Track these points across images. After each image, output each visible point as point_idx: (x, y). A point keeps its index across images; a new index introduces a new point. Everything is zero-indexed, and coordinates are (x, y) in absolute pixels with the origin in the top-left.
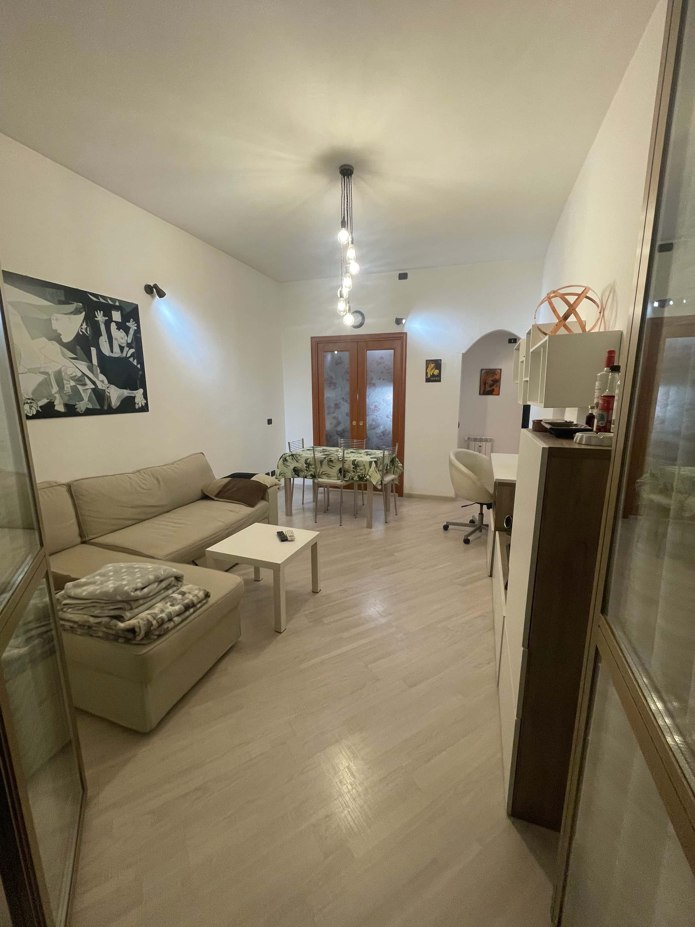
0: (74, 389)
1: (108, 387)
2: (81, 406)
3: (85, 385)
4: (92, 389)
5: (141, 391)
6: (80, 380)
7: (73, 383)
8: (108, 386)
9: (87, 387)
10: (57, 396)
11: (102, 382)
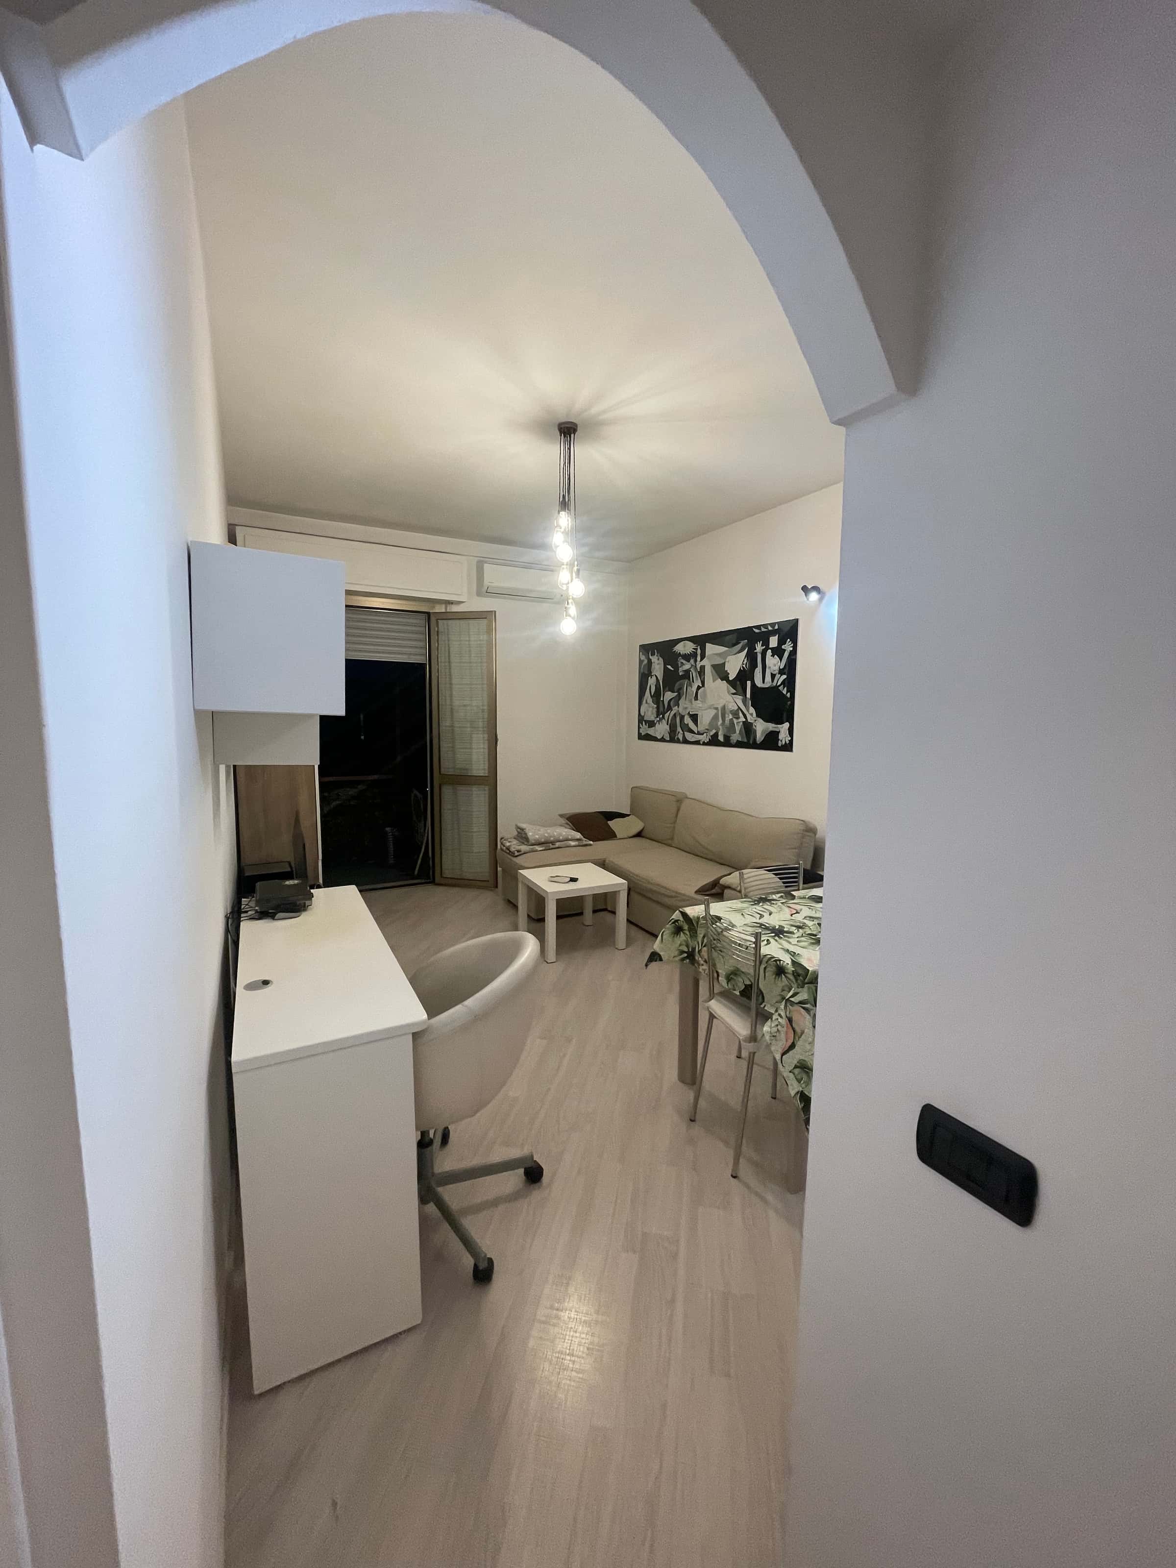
0: (731, 720)
1: (755, 721)
2: (735, 737)
3: (738, 718)
4: (743, 722)
5: (786, 725)
6: (735, 714)
7: (731, 717)
8: (755, 719)
9: (740, 720)
10: (720, 727)
11: (752, 715)
